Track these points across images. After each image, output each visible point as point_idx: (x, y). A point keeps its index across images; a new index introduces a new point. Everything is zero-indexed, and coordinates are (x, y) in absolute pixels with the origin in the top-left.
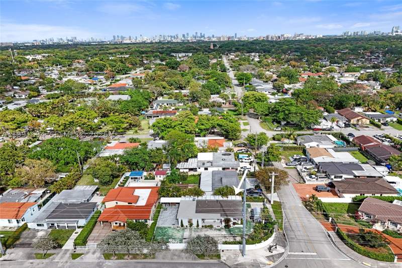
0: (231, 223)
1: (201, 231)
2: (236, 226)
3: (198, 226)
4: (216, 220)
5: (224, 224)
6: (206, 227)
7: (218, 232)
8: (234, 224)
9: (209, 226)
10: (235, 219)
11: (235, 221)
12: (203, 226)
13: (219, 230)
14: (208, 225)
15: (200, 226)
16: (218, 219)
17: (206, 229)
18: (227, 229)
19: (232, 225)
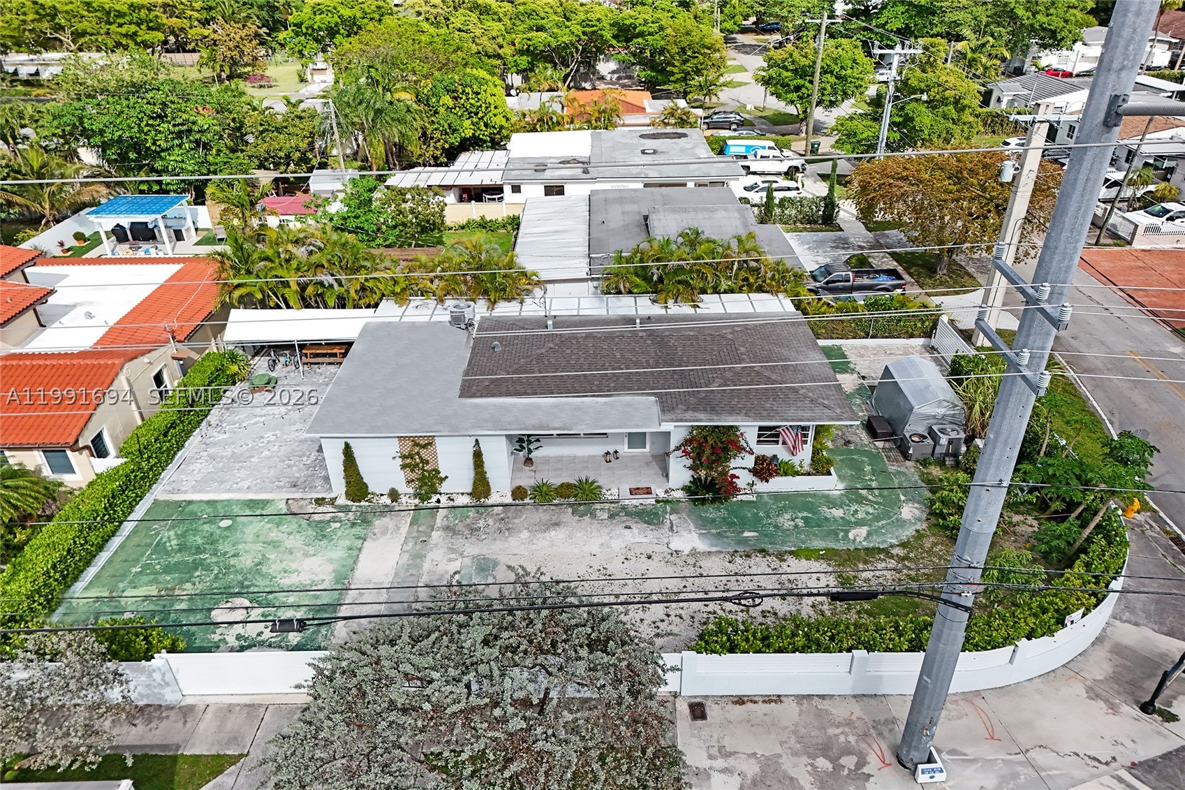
0: (740, 467)
1: (505, 527)
2: (779, 484)
3: (481, 486)
4: (624, 449)
5: (680, 472)
6: (544, 494)
7: (638, 536)
8: (764, 468)
9: (565, 490)
10: (769, 434)
11: (768, 450)
12: (518, 493)
13: (650, 517)
14: (556, 481)
15: (501, 491)
16: (637, 439)
17: (542, 515)
18: (711, 512)
19: (744, 480)
